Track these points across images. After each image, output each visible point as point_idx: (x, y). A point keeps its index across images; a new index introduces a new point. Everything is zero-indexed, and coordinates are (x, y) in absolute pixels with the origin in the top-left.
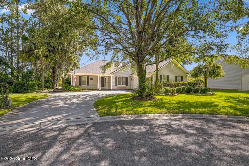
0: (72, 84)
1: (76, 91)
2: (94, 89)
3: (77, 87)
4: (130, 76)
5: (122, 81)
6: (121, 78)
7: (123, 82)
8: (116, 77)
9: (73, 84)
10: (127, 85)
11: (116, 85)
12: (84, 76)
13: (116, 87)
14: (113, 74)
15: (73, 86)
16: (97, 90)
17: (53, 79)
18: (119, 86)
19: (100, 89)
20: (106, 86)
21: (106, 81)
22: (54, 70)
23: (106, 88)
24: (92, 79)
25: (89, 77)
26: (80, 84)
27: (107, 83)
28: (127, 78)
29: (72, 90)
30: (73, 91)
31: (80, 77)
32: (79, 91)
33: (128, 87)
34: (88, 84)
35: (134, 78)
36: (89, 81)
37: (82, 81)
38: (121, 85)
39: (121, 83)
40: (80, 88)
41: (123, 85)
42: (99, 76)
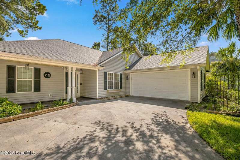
4: (125, 72)
6: (113, 74)
7: (115, 82)
8: (105, 74)
10: (120, 89)
11: (105, 88)
12: (27, 65)
13: (105, 93)
14: (101, 66)
18: (110, 91)
19: (74, 99)
20: (79, 90)
24: (48, 75)
25: (39, 69)
26: (11, 90)
27: (81, 84)
28: (121, 75)
31: (11, 70)
32: (10, 117)
33: (122, 92)
34: (37, 88)
35: (133, 75)
36: (39, 81)
37: (17, 79)
38: (112, 88)
39: (112, 84)
40: (12, 104)
41: (115, 88)
42: (72, 68)
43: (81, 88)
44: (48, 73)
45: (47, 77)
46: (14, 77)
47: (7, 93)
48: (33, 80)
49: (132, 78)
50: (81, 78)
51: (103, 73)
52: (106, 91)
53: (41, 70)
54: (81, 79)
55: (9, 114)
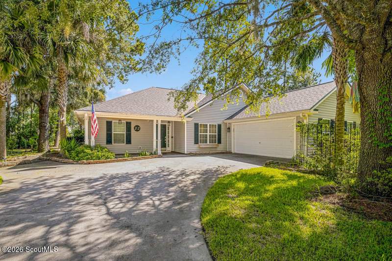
0: (86, 142)
1: (98, 160)
2: (145, 155)
3: (102, 148)
4: (225, 121)
5: (208, 134)
6: (206, 125)
7: (210, 135)
8: (196, 125)
9: (90, 142)
10: (218, 143)
11: (196, 142)
12: (120, 120)
13: (194, 148)
14: (189, 117)
15: (89, 147)
16: (153, 155)
17: (40, 129)
18: (203, 145)
19: (159, 152)
20: (170, 143)
21: (170, 132)
22: (42, 105)
23: (169, 149)
24: (137, 128)
25: (130, 123)
26: (109, 141)
27: (172, 137)
28: (220, 126)
29: (88, 159)
30: (91, 160)
31: (109, 124)
32: (107, 160)
33: (221, 148)
34: (129, 141)
35: (236, 126)
36: (130, 134)
37: (113, 133)
38: (206, 142)
39: (206, 137)
40: (109, 151)
41: (210, 143)
42: (157, 121)
43: (172, 142)
44: (137, 126)
45: (137, 130)
46: (111, 131)
47: (107, 144)
48: (125, 133)
49: (235, 130)
50: (172, 130)
51: (194, 125)
52: (197, 145)
53: (132, 124)
54: (172, 132)
55: (107, 158)
